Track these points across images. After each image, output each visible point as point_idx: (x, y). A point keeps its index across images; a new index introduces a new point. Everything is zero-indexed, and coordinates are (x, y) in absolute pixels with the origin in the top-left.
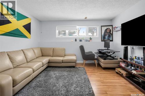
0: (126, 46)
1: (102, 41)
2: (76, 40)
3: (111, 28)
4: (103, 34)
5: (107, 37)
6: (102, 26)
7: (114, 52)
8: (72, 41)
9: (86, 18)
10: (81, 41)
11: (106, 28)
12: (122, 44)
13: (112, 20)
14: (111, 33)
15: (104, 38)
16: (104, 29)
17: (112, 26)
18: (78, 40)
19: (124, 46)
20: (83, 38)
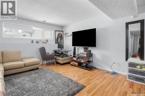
0: (75, 47)
1: (56, 43)
2: (32, 42)
3: (62, 33)
4: (56, 37)
5: (59, 40)
6: (56, 31)
7: (68, 51)
8: (28, 43)
9: (44, 21)
10: (37, 42)
11: (58, 32)
12: (73, 45)
13: (62, 27)
14: (62, 37)
15: (57, 40)
16: (57, 33)
17: (63, 31)
18: (35, 42)
19: (73, 47)
20: (40, 39)
